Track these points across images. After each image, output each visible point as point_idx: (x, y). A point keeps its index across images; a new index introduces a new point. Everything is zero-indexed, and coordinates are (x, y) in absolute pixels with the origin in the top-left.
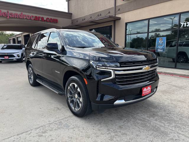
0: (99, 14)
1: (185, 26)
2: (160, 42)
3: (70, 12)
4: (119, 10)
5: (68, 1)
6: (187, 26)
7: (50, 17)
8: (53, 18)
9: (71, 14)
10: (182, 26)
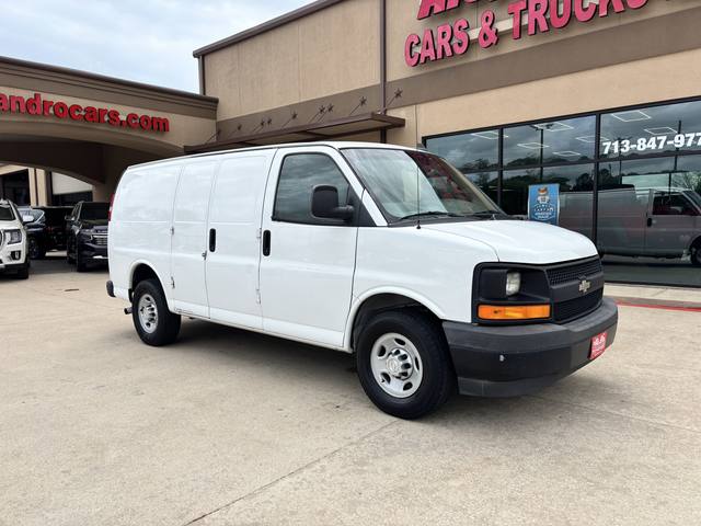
0: (326, 106)
1: (616, 151)
2: (539, 198)
3: (208, 95)
4: (398, 95)
5: (203, 56)
6: (622, 150)
7: (140, 113)
8: (151, 114)
9: (216, 101)
10: (606, 152)
